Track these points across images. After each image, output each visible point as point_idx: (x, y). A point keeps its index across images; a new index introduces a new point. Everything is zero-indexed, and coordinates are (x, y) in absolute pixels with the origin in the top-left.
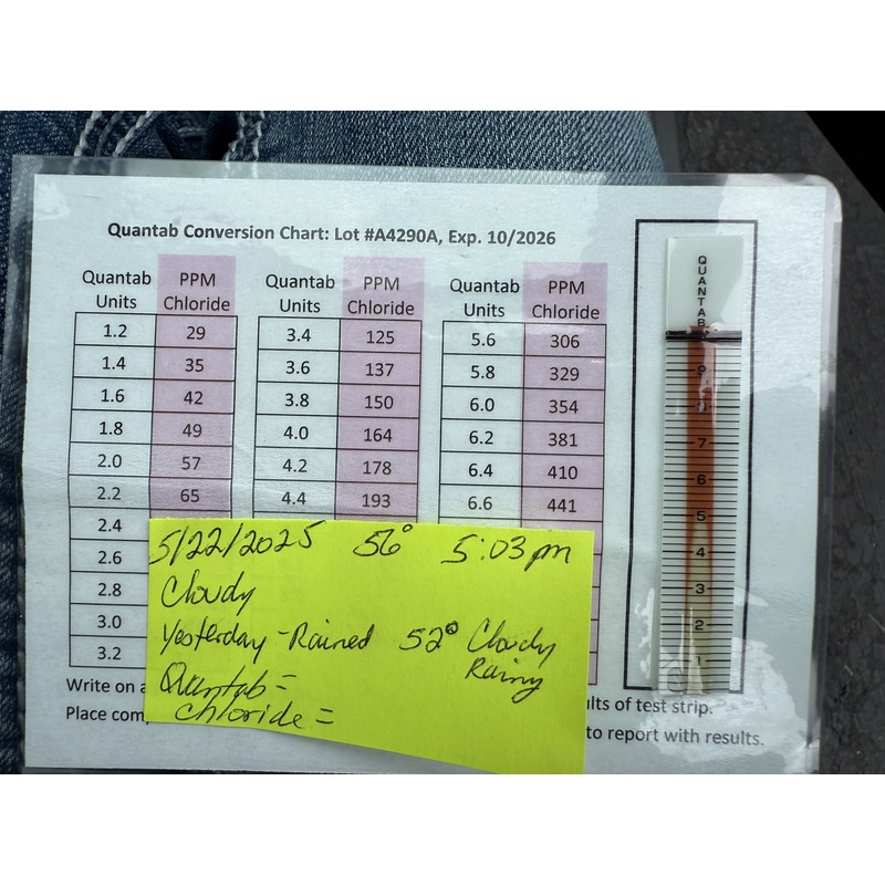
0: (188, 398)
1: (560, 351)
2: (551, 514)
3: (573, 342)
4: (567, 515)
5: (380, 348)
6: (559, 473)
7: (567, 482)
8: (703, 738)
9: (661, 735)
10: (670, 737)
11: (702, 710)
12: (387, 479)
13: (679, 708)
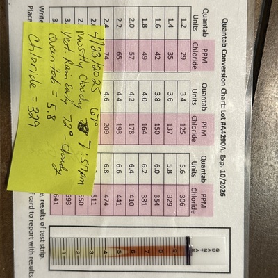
0: (158, 54)
1: (179, 198)
2: (115, 196)
3: (182, 204)
4: (115, 202)
5: (179, 129)
6: (132, 199)
7: (128, 202)
8: (31, 256)
9: (31, 240)
10: (31, 244)
11: (42, 255)
12: (128, 133)
13: (42, 247)
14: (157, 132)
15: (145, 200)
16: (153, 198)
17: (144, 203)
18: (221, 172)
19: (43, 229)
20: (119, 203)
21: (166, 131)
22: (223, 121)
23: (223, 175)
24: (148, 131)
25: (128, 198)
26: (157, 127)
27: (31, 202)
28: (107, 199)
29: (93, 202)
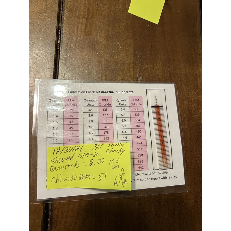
0: (70, 122)
1: (136, 111)
2: (137, 139)
3: (138, 109)
4: (140, 139)
5: (105, 111)
6: (138, 132)
7: (139, 133)
8: (167, 178)
9: (160, 178)
10: (162, 178)
11: (167, 173)
12: (108, 134)
13: (163, 173)
14: (107, 121)
15: (138, 126)
16: (137, 122)
17: (139, 126)
18: (123, 93)
19: (155, 173)
20: (140, 137)
21: (106, 117)
22: (101, 92)
23: (124, 92)
24: (107, 125)
25: (138, 133)
26: (105, 121)
27: (143, 180)
28: (139, 143)
29: (141, 149)
